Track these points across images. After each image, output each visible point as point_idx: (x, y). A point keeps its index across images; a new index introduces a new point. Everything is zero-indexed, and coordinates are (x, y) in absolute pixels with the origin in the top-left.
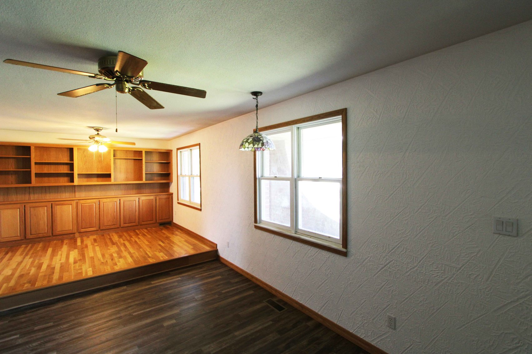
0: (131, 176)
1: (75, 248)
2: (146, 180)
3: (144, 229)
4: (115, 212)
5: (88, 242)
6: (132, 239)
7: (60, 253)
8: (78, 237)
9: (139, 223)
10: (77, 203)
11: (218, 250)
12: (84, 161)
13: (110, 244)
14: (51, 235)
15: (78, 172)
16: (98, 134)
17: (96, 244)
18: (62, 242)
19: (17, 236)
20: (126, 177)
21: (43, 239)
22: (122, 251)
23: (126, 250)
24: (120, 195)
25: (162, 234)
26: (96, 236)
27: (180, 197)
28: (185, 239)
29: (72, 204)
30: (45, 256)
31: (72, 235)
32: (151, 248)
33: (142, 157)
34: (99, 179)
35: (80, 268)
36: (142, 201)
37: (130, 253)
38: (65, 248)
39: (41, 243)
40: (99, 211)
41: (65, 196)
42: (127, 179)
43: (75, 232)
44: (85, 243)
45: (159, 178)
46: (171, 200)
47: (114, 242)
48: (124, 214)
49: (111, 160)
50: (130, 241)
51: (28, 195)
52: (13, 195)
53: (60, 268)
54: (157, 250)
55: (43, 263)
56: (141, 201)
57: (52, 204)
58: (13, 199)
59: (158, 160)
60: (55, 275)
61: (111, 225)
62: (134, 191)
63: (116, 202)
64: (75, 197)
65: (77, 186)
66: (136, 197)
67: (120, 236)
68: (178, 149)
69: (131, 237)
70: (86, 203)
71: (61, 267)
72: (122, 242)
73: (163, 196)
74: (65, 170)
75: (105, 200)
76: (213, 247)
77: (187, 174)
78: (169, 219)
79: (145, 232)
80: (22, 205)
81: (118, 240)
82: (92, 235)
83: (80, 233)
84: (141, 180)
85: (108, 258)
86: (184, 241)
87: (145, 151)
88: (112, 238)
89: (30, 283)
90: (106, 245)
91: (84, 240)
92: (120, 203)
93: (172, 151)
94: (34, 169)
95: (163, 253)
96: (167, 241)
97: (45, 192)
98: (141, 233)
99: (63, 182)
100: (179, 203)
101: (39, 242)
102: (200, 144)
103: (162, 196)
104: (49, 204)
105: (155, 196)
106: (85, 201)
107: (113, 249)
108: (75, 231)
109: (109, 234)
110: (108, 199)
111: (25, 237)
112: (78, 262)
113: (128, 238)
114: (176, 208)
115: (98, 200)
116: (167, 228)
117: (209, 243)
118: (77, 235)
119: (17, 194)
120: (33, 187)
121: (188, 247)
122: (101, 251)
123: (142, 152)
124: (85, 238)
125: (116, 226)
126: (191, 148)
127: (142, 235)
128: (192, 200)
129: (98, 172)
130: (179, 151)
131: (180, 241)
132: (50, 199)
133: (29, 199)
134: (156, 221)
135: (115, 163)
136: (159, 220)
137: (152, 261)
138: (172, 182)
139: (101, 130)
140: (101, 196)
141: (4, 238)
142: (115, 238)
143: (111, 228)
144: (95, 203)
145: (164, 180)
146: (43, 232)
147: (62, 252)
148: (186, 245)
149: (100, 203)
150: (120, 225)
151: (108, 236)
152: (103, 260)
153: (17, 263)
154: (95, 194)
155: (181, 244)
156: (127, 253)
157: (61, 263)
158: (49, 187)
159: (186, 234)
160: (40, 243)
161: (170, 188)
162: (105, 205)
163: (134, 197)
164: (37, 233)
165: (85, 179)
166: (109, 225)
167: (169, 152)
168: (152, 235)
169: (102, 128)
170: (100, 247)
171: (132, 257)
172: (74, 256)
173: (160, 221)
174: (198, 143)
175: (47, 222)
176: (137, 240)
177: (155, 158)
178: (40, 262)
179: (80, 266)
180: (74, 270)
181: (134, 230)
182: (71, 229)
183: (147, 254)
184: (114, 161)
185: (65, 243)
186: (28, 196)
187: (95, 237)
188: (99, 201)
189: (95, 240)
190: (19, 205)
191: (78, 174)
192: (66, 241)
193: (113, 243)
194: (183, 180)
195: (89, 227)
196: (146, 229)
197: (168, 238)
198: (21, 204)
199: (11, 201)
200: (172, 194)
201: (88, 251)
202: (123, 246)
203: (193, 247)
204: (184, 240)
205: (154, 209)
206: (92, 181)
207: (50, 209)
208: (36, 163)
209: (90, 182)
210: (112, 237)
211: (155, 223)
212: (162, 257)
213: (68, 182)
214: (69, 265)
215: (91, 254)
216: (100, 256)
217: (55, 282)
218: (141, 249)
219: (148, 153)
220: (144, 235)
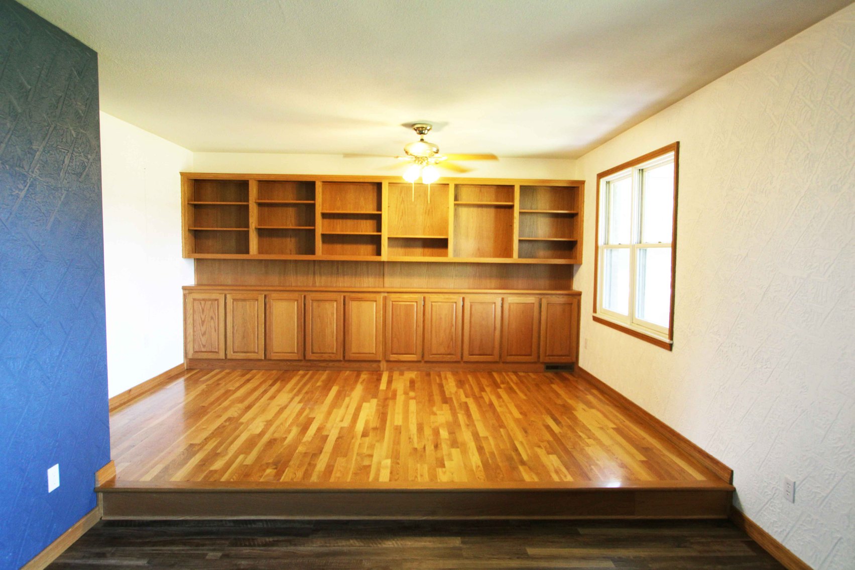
0: (488, 244)
1: (375, 396)
2: (520, 256)
3: (509, 373)
4: (453, 325)
5: (400, 384)
6: (483, 394)
7: (347, 399)
8: (385, 369)
9: (500, 357)
10: (385, 299)
11: (737, 489)
12: (401, 212)
13: (437, 398)
14: (342, 359)
15: (388, 235)
16: (422, 140)
17: (412, 394)
18: (358, 376)
19: (291, 353)
20: (479, 249)
21: (331, 364)
22: (459, 425)
23: (468, 425)
24: (465, 289)
25: (552, 395)
26: (416, 372)
27: (601, 305)
28: (614, 423)
29: (376, 301)
30: (323, 403)
31: (375, 365)
32: (526, 432)
33: (513, 200)
34: (427, 250)
35: (369, 452)
36: (510, 307)
37: (476, 436)
38: (358, 391)
39: (327, 372)
40: (424, 321)
41: (368, 282)
42: (481, 253)
43: (380, 359)
44: (394, 385)
45: (548, 253)
46: (576, 309)
47: (447, 396)
48: (470, 331)
49: (448, 208)
50: (478, 400)
51: (312, 276)
52: (292, 275)
53: (336, 441)
54: (542, 444)
55: (314, 418)
56: (506, 306)
57: (344, 297)
58: (291, 283)
59: (548, 208)
60: (321, 460)
61: (444, 354)
62: (494, 282)
63: (456, 303)
64: (384, 287)
65: (388, 262)
66: (496, 295)
67: (460, 381)
68: (601, 176)
69: (482, 389)
70: (401, 300)
71: (338, 438)
72: (463, 399)
73: (557, 298)
74: (366, 228)
75: (434, 297)
76: (718, 478)
77: (626, 241)
78: (567, 356)
79: (512, 380)
80: (301, 295)
81: (456, 392)
82: (409, 369)
83: (388, 361)
84: (509, 254)
85: (428, 440)
86: (614, 429)
87: (521, 187)
88: (444, 385)
89: (276, 468)
90: (429, 401)
91: (394, 378)
92: (463, 306)
93: (583, 182)
94: (321, 227)
95: (560, 457)
96: (565, 420)
97: (337, 274)
98: (503, 383)
99: (364, 253)
100: (596, 319)
101: (325, 369)
102: (678, 143)
103: (554, 296)
104: (341, 297)
105: (537, 296)
106: (398, 295)
107: (442, 415)
108: (380, 357)
109: (439, 372)
110: (441, 295)
111: (305, 356)
112: (371, 434)
113: (476, 390)
114: (588, 330)
115: (421, 296)
116: (564, 379)
117: (697, 455)
118: (383, 365)
119: (296, 273)
120: (320, 262)
121: (633, 456)
122: (418, 413)
123: (512, 187)
124: (396, 375)
125: (454, 358)
126: (641, 166)
127: (505, 389)
128: (637, 315)
129: (424, 234)
130: (603, 181)
131: (602, 428)
132: (344, 287)
133: (314, 285)
134: (539, 357)
135: (456, 215)
136: (546, 356)
137: (529, 479)
138: (580, 264)
139: (428, 130)
140: (427, 288)
141: (277, 353)
142: (451, 385)
143: (444, 360)
144: (417, 302)
145: (560, 258)
146: (330, 351)
147: (351, 399)
148: (621, 446)
149: (426, 303)
150: (462, 358)
151: (437, 378)
152: (418, 442)
153: (278, 408)
154: (419, 282)
155: (606, 441)
156: (470, 434)
157: (342, 428)
158: (343, 263)
159: (616, 406)
160: (325, 371)
161: (575, 279)
162: (434, 308)
163: (493, 296)
164: (322, 352)
165: (401, 250)
166: (441, 354)
167: (577, 186)
168: (528, 393)
169: (431, 126)
170: (417, 403)
171: (480, 449)
172: (368, 416)
173: (547, 358)
174: (671, 141)
175: (337, 332)
176: (494, 399)
177: (543, 204)
178: (311, 416)
179: (372, 447)
180: (358, 454)
181: (488, 372)
182: (374, 352)
183: (516, 450)
184: (455, 210)
185: (361, 380)
186: (312, 278)
187: (412, 375)
188: (424, 298)
189: (412, 382)
190: (296, 295)
191: (389, 238)
192: (364, 376)
193: (446, 400)
194: (611, 257)
195: (404, 352)
196: (515, 373)
197: (567, 410)
198: (300, 293)
199: (289, 286)
200: (579, 294)
201: (394, 410)
202: (463, 412)
203: (644, 459)
204: (614, 426)
205: (535, 327)
206: (413, 255)
207: (341, 306)
208: (325, 216)
209: (410, 256)
210: (444, 382)
211: (535, 363)
212: (557, 472)
213: (373, 255)
214: (353, 438)
215: (398, 420)
216: (413, 429)
217: (315, 481)
218: (502, 430)
219: (528, 190)
220: (510, 390)
